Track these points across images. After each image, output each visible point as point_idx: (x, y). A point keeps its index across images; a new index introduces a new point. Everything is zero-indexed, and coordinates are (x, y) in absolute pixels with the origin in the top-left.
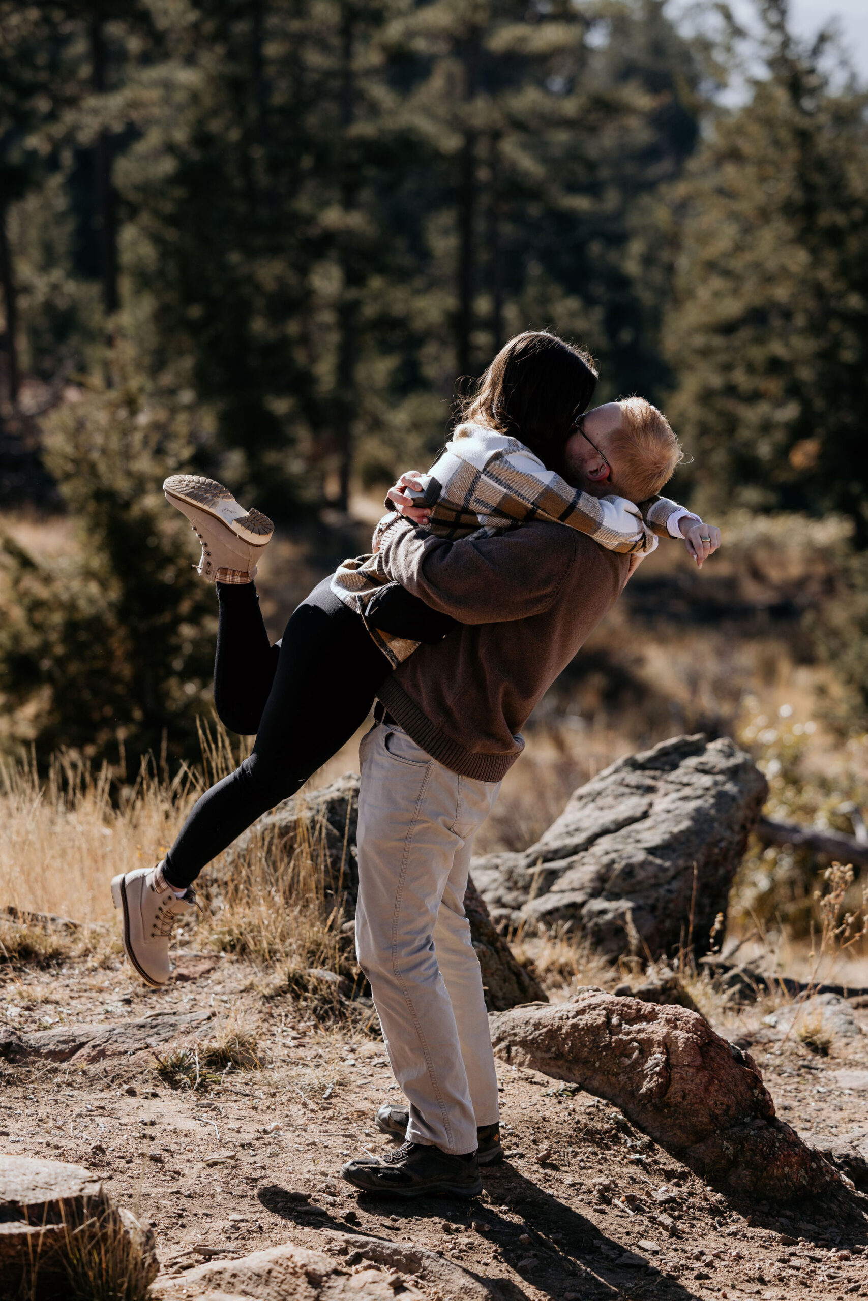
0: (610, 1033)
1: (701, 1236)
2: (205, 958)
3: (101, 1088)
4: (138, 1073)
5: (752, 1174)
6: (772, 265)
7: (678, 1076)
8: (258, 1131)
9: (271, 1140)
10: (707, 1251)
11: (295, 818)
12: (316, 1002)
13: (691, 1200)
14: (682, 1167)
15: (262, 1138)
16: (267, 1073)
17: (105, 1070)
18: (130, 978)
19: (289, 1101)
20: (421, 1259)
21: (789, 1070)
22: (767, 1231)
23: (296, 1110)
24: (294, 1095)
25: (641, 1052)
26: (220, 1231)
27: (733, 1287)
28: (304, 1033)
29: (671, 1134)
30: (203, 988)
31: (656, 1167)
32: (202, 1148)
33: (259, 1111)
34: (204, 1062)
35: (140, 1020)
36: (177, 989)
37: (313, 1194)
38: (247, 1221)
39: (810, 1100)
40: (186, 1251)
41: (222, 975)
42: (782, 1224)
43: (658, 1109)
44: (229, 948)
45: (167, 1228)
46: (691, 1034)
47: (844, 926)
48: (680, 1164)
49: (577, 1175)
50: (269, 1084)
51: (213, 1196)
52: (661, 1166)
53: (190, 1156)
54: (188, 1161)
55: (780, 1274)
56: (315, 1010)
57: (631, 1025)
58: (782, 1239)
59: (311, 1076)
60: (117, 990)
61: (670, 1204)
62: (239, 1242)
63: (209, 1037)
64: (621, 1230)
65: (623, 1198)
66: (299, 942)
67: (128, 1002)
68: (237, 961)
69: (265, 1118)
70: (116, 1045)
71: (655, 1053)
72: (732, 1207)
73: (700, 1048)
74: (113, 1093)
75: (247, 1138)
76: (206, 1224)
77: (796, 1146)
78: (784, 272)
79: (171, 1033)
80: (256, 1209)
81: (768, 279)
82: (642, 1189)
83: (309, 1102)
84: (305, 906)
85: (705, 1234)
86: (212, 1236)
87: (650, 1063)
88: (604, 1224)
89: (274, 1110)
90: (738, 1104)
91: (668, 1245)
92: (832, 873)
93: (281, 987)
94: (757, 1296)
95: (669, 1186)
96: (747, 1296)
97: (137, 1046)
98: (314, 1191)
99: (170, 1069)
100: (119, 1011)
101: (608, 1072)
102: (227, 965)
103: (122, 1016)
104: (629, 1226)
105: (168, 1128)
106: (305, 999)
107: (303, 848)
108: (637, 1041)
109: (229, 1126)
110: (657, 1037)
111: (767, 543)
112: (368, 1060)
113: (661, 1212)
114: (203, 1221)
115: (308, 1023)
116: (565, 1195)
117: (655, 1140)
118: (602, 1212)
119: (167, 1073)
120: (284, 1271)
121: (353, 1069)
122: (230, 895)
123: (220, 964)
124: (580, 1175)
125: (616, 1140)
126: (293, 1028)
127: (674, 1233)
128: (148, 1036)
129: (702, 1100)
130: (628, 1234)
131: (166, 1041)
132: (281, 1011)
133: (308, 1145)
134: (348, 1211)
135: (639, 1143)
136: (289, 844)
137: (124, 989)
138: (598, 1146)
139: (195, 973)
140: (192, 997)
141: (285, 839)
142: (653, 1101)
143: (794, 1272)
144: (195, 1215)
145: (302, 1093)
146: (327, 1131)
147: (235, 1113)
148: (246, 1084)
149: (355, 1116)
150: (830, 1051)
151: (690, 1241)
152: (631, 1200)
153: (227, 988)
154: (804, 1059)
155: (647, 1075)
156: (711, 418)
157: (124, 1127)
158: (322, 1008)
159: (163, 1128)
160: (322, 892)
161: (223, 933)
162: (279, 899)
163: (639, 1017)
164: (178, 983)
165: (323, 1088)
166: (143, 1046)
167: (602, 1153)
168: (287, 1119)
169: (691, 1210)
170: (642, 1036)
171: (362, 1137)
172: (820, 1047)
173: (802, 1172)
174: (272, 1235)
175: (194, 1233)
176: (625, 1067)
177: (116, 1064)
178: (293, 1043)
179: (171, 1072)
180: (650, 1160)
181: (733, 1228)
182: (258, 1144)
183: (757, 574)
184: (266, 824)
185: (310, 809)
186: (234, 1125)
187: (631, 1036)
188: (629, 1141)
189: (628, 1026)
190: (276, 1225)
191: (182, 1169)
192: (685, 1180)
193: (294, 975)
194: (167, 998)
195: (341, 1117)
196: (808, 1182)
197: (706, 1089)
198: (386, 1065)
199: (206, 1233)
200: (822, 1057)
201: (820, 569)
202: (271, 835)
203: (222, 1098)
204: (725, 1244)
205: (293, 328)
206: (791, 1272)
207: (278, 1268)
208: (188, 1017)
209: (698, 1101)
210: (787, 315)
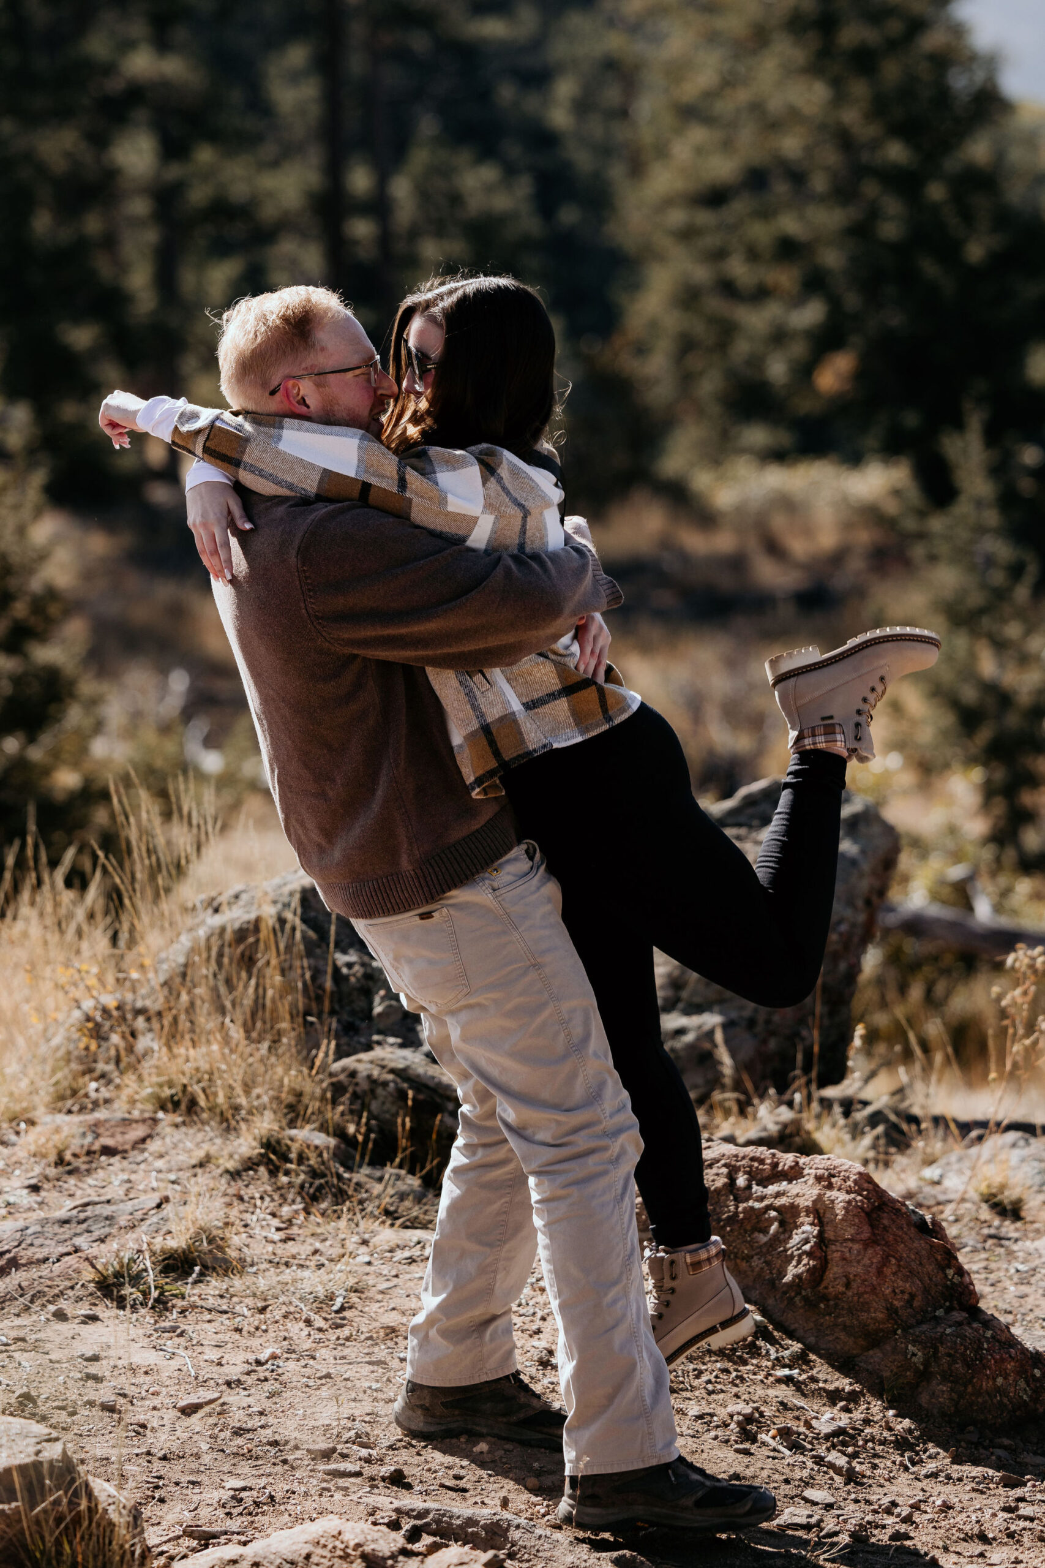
0: (735, 1199)
1: (889, 1480)
2: (137, 1121)
3: (16, 1311)
4: (66, 1289)
5: (952, 1390)
6: (775, 104)
7: (837, 1255)
8: (248, 1362)
9: (268, 1374)
10: (899, 1501)
11: (252, 916)
12: (302, 1177)
13: (868, 1430)
14: (851, 1384)
15: (254, 1371)
16: (249, 1280)
17: (20, 1286)
18: (35, 1155)
19: (285, 1317)
20: (507, 1530)
21: (971, 1243)
22: (980, 1469)
23: (296, 1329)
24: (292, 1309)
25: (782, 1223)
26: (216, 1505)
27: (946, 1549)
28: (290, 1221)
29: (831, 1338)
30: (138, 1164)
31: (814, 1386)
32: (172, 1390)
33: (244, 1333)
34: (159, 1268)
35: (62, 1214)
36: (102, 1168)
37: (339, 1447)
38: (251, 1489)
39: (1007, 1283)
40: (171, 1535)
41: (164, 1145)
42: (999, 1458)
43: (810, 1304)
44: (170, 1106)
45: (140, 1504)
46: (853, 1195)
47: (1036, 1035)
48: (848, 1381)
49: (704, 1402)
50: (254, 1295)
51: (197, 1456)
52: (821, 1385)
53: (156, 1401)
54: (155, 1408)
55: (1008, 1528)
56: (302, 1187)
57: (765, 1187)
58: (1002, 1479)
59: (312, 1281)
60: (17, 1172)
61: (840, 1437)
62: (244, 1519)
63: (162, 1232)
64: (777, 1477)
65: (772, 1432)
66: (271, 1093)
67: (35, 1189)
68: (184, 1123)
69: (255, 1342)
70: (32, 1249)
71: (802, 1224)
72: (927, 1436)
73: (868, 1214)
74: (35, 1317)
75: (234, 1372)
76: (194, 1494)
77: (1011, 1346)
78: (794, 115)
79: (107, 1230)
80: (261, 1472)
81: (773, 125)
82: (798, 1418)
83: (313, 1316)
84: (276, 1041)
85: (894, 1478)
86: (205, 1512)
87: (796, 1238)
88: (752, 1469)
89: (266, 1331)
90: (926, 1291)
91: (844, 1495)
92: (1015, 960)
93: (250, 1158)
94: (980, 1560)
95: (835, 1411)
96: (966, 1560)
97: (63, 1249)
98: (339, 1443)
99: (112, 1280)
100: (25, 1202)
101: (736, 1254)
102: (168, 1130)
103: (30, 1209)
104: (787, 1470)
105: (120, 1363)
106: (287, 1173)
107: (269, 959)
108: (775, 1209)
109: (206, 1357)
110: (805, 1202)
111: (787, 503)
112: (388, 1255)
113: (828, 1450)
114: (189, 1492)
115: (295, 1207)
116: (691, 1432)
117: (808, 1348)
118: (747, 1452)
119: (109, 1285)
120: (329, 1555)
121: (368, 1269)
122: (166, 1029)
123: (159, 1129)
124: (709, 1403)
125: (754, 1350)
126: (274, 1215)
127: (851, 1477)
128: (76, 1235)
129: (874, 1288)
130: (787, 1481)
131: (102, 1240)
132: (254, 1191)
133: (320, 1378)
134: (392, 1468)
135: (787, 1353)
136: (247, 953)
137: (27, 1171)
138: (730, 1360)
139: (125, 1143)
140: (126, 1177)
141: (242, 947)
142: (804, 1293)
143: (1027, 1524)
144: (177, 1484)
145: (302, 1305)
146: (344, 1358)
147: (210, 1339)
148: (222, 1297)
149: (382, 1334)
150: (1023, 1214)
151: (875, 1488)
152: (785, 1433)
153: (173, 1163)
154: (990, 1226)
155: (792, 1256)
156: (699, 329)
157: (57, 1365)
158: (311, 1185)
159: (112, 1363)
160: (300, 1020)
161: (161, 1085)
162: (236, 1033)
163: (777, 1175)
164: (103, 1158)
165: (331, 1297)
166: (70, 1249)
167: (737, 1370)
168: (286, 1343)
169: (870, 1444)
170: (783, 1201)
171: (395, 1363)
172: (1009, 1207)
173: (1022, 1383)
174: (289, 1507)
175: (178, 1509)
176: (760, 1247)
177: (35, 1276)
178: (277, 1236)
179: (114, 1284)
180: (804, 1376)
181: (931, 1466)
182: (249, 1380)
183: (774, 548)
184: (212, 928)
185: (275, 902)
186: (213, 1355)
187: (766, 1202)
188: (772, 1351)
189: (760, 1189)
190: (294, 1493)
191: (148, 1420)
192: (856, 1403)
193: (268, 1140)
194: (90, 1181)
195: (363, 1337)
196: (1030, 1397)
197: (880, 1272)
198: (414, 1261)
199: (196, 1509)
200: (1013, 1222)
201: (864, 537)
202: (219, 943)
203: (189, 1317)
204: (923, 1490)
205: (93, 224)
206: (1022, 1524)
207: (319, 1551)
208: (129, 1206)
209: (868, 1289)
210: (797, 177)
